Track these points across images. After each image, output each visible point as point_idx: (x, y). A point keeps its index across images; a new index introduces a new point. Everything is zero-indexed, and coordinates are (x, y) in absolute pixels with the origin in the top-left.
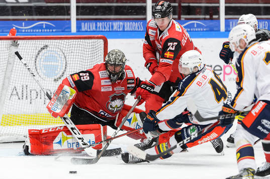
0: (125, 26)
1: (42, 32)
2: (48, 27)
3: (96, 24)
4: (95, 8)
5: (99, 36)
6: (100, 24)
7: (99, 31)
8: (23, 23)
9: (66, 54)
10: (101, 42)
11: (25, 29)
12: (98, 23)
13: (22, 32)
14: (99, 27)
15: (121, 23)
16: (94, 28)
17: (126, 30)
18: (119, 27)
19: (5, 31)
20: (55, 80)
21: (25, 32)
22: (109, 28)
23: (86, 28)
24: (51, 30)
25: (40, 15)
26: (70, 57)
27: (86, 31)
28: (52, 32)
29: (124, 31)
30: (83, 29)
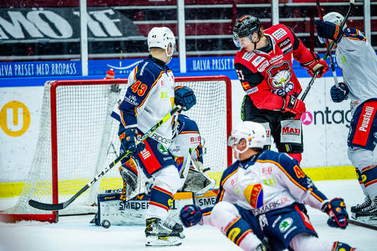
3: (211, 62)
5: (221, 76)
6: (215, 62)
7: (215, 71)
10: (223, 84)
11: (123, 70)
12: (213, 60)
13: (119, 74)
14: (215, 65)
16: (209, 67)
21: (123, 73)
22: (227, 67)
23: (198, 67)
27: (198, 71)
30: (195, 69)
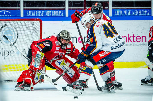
0: (53, 13)
1: (3, 16)
2: (6, 13)
3: (35, 12)
4: (35, 2)
5: (37, 19)
6: (37, 12)
7: (37, 16)
9: (17, 30)
10: (38, 22)
12: (37, 11)
14: (37, 14)
15: (50, 11)
16: (34, 15)
17: (53, 15)
18: (49, 14)
20: (11, 45)
22: (43, 15)
23: (29, 14)
24: (8, 16)
25: (2, 6)
26: (20, 31)
27: (29, 16)
28: (9, 16)
29: (52, 16)
30: (28, 15)
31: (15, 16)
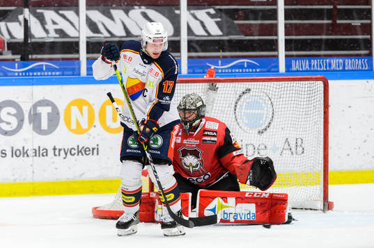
0: (346, 64)
1: (242, 72)
2: (250, 66)
3: (310, 62)
4: (309, 41)
5: (319, 76)
6: (314, 62)
7: (314, 71)
8: (220, 62)
9: (272, 100)
10: (320, 84)
11: (222, 69)
12: (312, 61)
13: (218, 73)
14: (314, 66)
15: (341, 60)
16: (308, 67)
17: (346, 69)
18: (339, 66)
19: (196, 71)
20: (259, 132)
21: (222, 72)
22: (326, 67)
23: (298, 67)
24: (254, 70)
25: (241, 50)
26: (278, 103)
27: (298, 71)
28: (256, 72)
29: (344, 70)
30: (294, 69)
31: (268, 70)
